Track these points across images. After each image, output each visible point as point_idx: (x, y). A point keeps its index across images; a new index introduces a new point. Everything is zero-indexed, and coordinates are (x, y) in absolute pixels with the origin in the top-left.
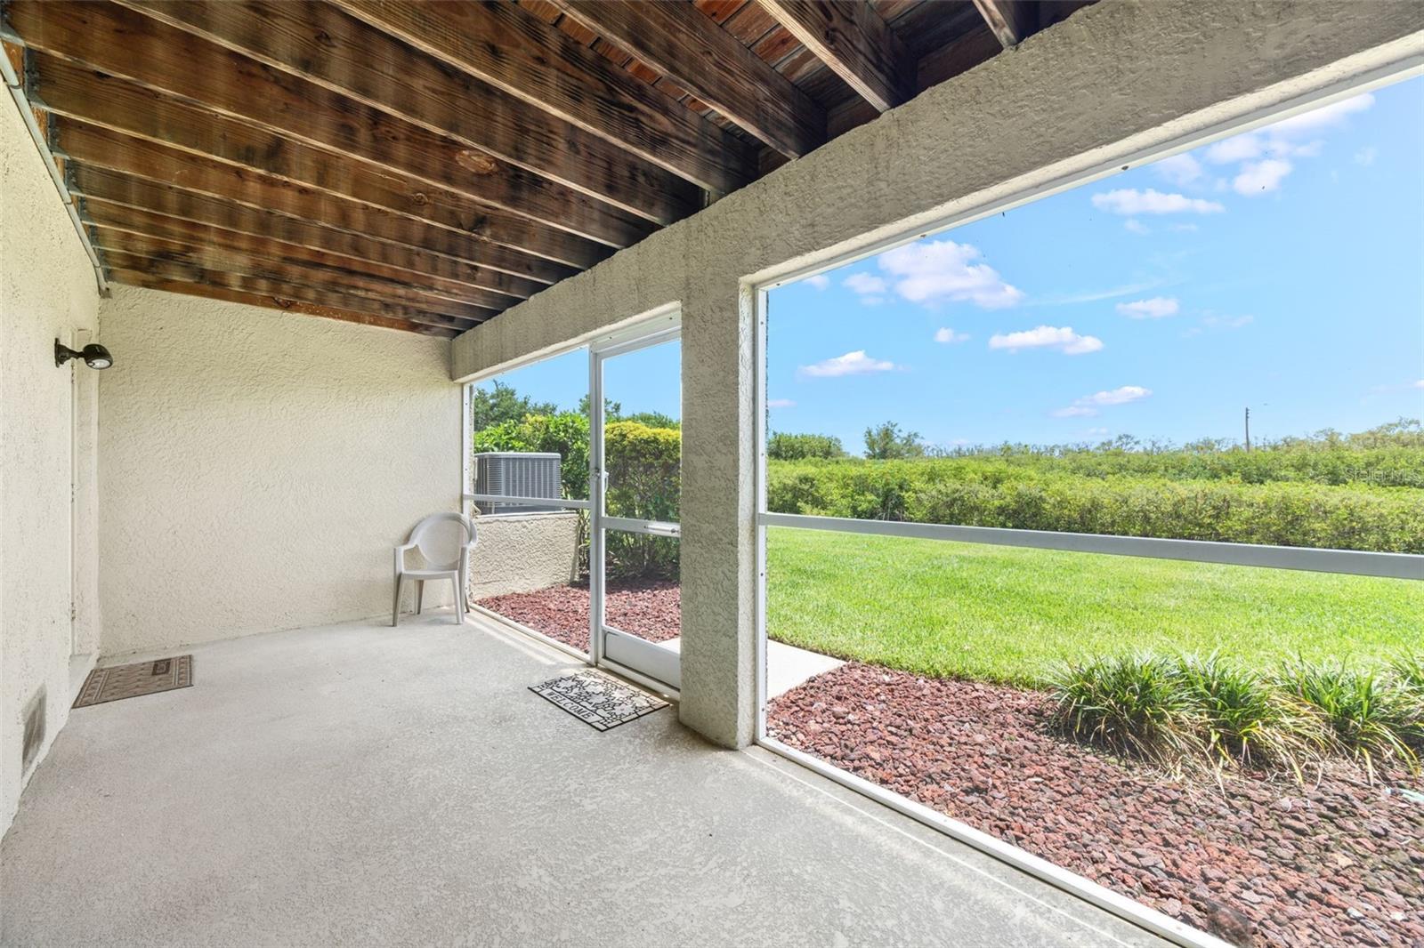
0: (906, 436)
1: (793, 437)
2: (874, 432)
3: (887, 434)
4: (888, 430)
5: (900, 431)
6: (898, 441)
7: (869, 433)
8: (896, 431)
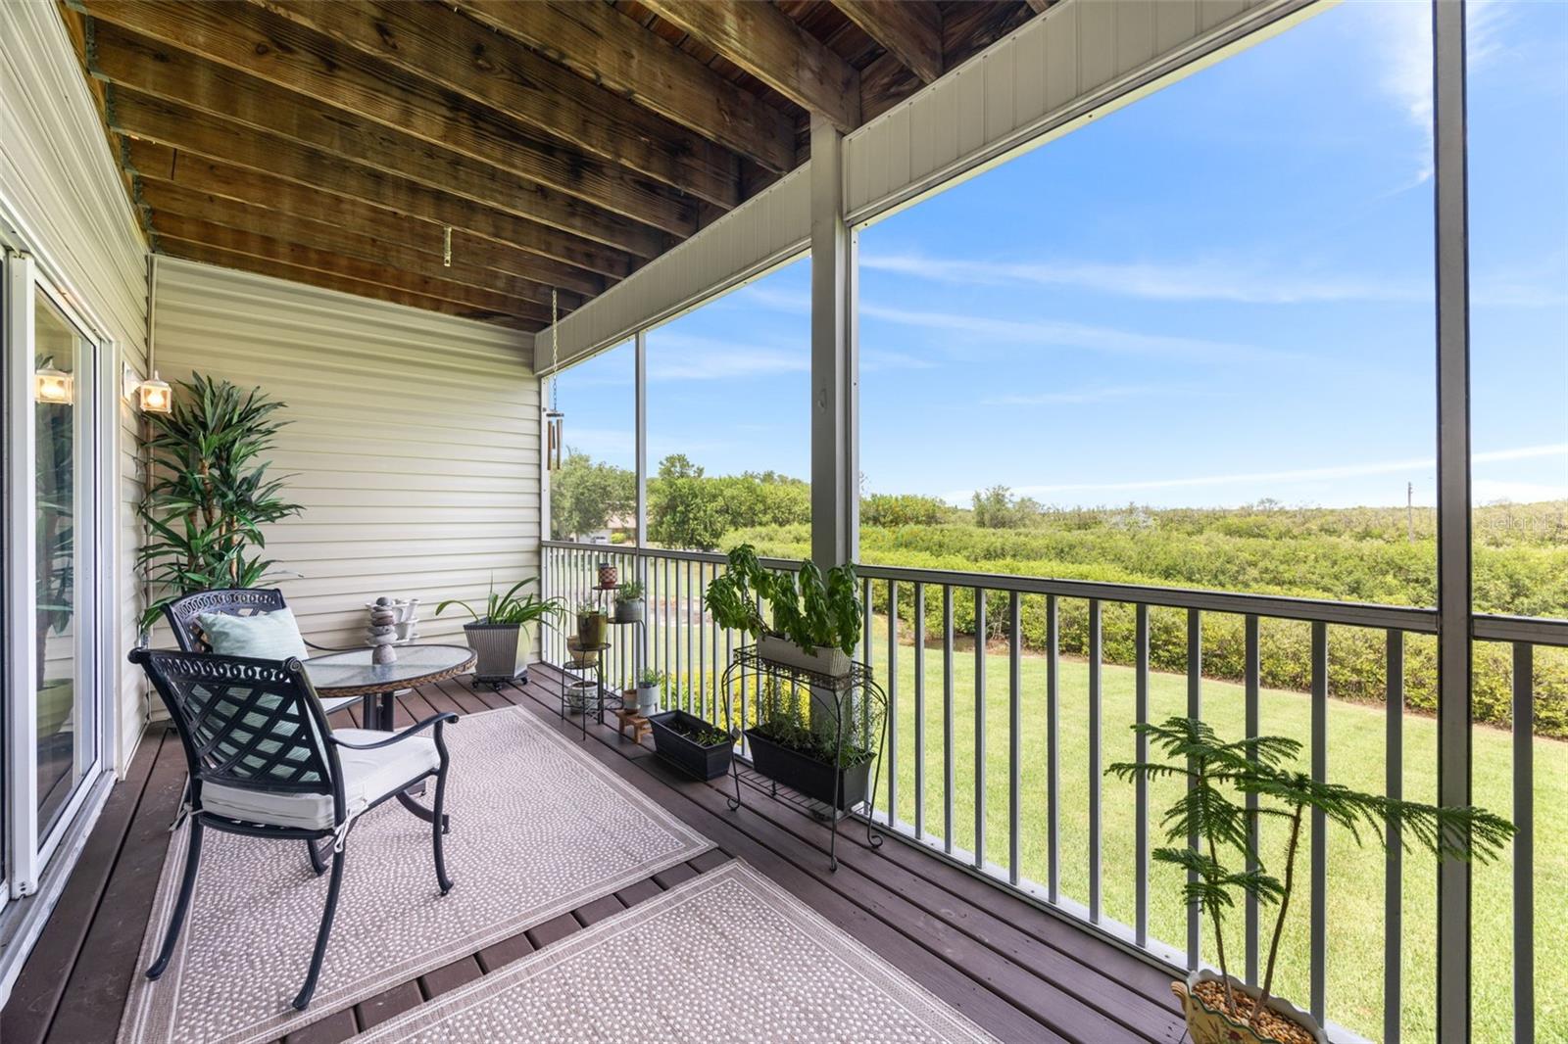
0: (1019, 500)
1: (893, 500)
2: (983, 497)
3: (999, 499)
4: (998, 495)
5: (1012, 495)
6: (1010, 506)
7: (977, 497)
8: (1007, 494)
